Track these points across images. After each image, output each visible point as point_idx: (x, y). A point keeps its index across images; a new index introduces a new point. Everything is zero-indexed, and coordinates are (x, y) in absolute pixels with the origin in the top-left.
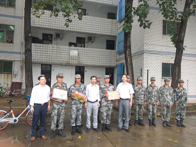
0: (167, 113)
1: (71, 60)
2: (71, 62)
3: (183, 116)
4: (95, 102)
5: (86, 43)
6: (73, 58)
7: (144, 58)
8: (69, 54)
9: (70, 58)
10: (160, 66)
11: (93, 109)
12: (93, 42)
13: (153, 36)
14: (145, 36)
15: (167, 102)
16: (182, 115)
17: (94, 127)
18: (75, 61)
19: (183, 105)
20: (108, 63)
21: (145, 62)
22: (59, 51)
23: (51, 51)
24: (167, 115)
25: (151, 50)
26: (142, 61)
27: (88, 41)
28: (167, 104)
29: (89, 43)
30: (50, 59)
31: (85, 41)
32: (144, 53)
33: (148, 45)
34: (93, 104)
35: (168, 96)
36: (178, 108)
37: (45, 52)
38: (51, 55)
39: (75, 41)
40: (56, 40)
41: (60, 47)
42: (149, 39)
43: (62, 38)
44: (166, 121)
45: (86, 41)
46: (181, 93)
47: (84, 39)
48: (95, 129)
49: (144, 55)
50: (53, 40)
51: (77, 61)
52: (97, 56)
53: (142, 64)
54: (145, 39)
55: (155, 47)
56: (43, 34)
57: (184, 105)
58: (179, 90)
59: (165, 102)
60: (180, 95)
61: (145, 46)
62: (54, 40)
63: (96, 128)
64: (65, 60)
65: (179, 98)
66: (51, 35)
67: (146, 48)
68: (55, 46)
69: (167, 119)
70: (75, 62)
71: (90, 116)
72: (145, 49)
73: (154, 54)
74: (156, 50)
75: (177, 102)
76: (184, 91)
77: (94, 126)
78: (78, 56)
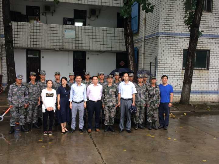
0: (139, 115)
1: (66, 44)
2: (67, 46)
3: (156, 118)
4: (80, 102)
5: (87, 19)
6: (69, 41)
7: (159, 43)
8: (63, 35)
9: (65, 41)
10: (180, 54)
11: (78, 110)
12: (97, 17)
13: (171, 13)
14: (161, 13)
15: (140, 102)
16: (155, 116)
17: (80, 128)
18: (71, 44)
19: (154, 105)
20: (118, 46)
21: (161, 49)
22: (50, 32)
23: (38, 31)
24: (139, 116)
25: (169, 32)
26: (157, 47)
27: (91, 16)
28: (140, 104)
29: (93, 18)
30: (38, 43)
31: (86, 15)
32: (159, 37)
33: (165, 25)
34: (79, 105)
35: (141, 95)
36: (150, 109)
37: (30, 34)
38: (39, 37)
39: (72, 16)
40: (44, 14)
41: (51, 25)
42: (166, 17)
43: (53, 12)
44: (139, 123)
45: (88, 15)
46: (153, 92)
47: (85, 12)
48: (80, 130)
49: (159, 39)
50: (41, 15)
51: (74, 45)
52: (102, 37)
53: (157, 51)
54: (160, 17)
55: (174, 28)
56: (27, 6)
57: (156, 105)
58: (151, 88)
59: (139, 101)
60: (151, 93)
61: (160, 27)
62: (43, 14)
63: (82, 128)
64: (58, 44)
65: (150, 97)
66: (38, 8)
67: (162, 30)
68: (44, 25)
69: (139, 120)
70: (72, 47)
71: (75, 117)
72: (160, 31)
73: (173, 37)
74: (176, 32)
75: (149, 103)
76: (156, 89)
77: (80, 126)
78: (76, 37)
